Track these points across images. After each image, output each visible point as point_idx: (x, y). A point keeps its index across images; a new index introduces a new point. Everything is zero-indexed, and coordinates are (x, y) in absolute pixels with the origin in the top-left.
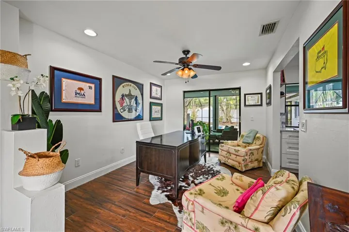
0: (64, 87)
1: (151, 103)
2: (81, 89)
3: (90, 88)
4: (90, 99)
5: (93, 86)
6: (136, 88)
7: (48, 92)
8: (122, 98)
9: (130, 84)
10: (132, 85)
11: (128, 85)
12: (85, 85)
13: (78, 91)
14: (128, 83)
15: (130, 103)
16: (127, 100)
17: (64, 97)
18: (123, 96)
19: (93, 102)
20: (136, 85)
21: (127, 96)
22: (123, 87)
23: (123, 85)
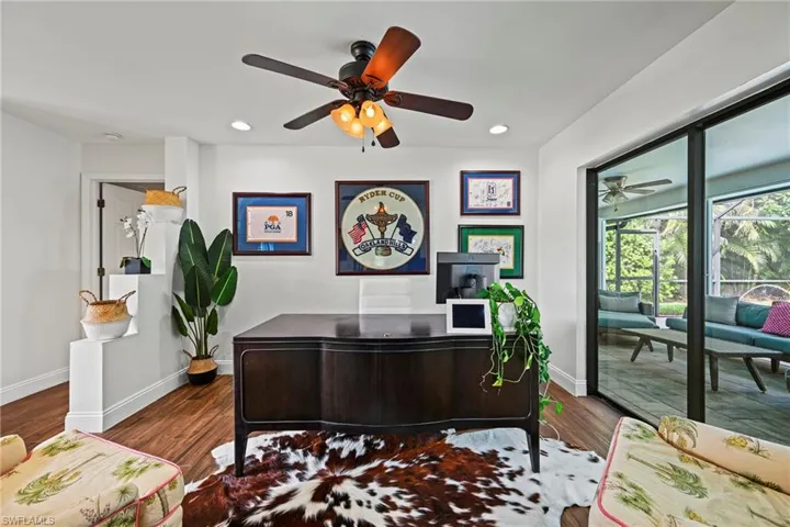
0: (249, 220)
1: (461, 228)
2: (273, 218)
3: (289, 214)
4: (289, 233)
5: (294, 210)
6: (402, 195)
7: (231, 230)
8: (359, 225)
9: (381, 189)
10: (389, 190)
11: (372, 195)
12: (280, 212)
13: (270, 223)
14: (374, 190)
15: (383, 233)
16: (374, 228)
17: (249, 234)
18: (361, 219)
19: (293, 238)
20: (401, 190)
21: (371, 218)
22: (362, 199)
23: (362, 195)
